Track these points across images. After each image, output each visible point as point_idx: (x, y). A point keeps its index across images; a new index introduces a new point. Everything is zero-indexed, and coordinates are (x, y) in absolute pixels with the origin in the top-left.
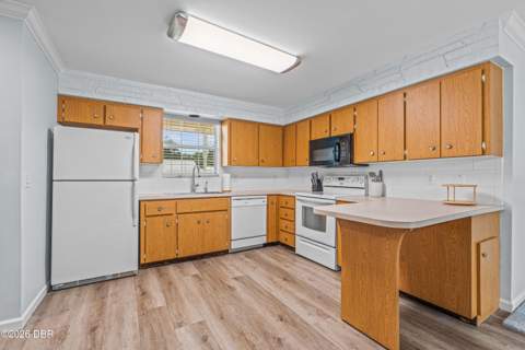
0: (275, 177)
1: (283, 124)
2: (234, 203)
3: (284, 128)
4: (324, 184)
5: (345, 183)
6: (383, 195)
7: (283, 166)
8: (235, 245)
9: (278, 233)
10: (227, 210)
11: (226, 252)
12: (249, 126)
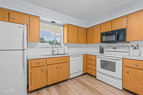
0: (82, 47)
1: (86, 27)
2: (71, 59)
3: (87, 29)
4: (105, 50)
5: (116, 50)
6: (140, 56)
7: (87, 43)
8: (71, 77)
9: (87, 70)
10: (68, 62)
11: (68, 80)
12: (75, 27)
